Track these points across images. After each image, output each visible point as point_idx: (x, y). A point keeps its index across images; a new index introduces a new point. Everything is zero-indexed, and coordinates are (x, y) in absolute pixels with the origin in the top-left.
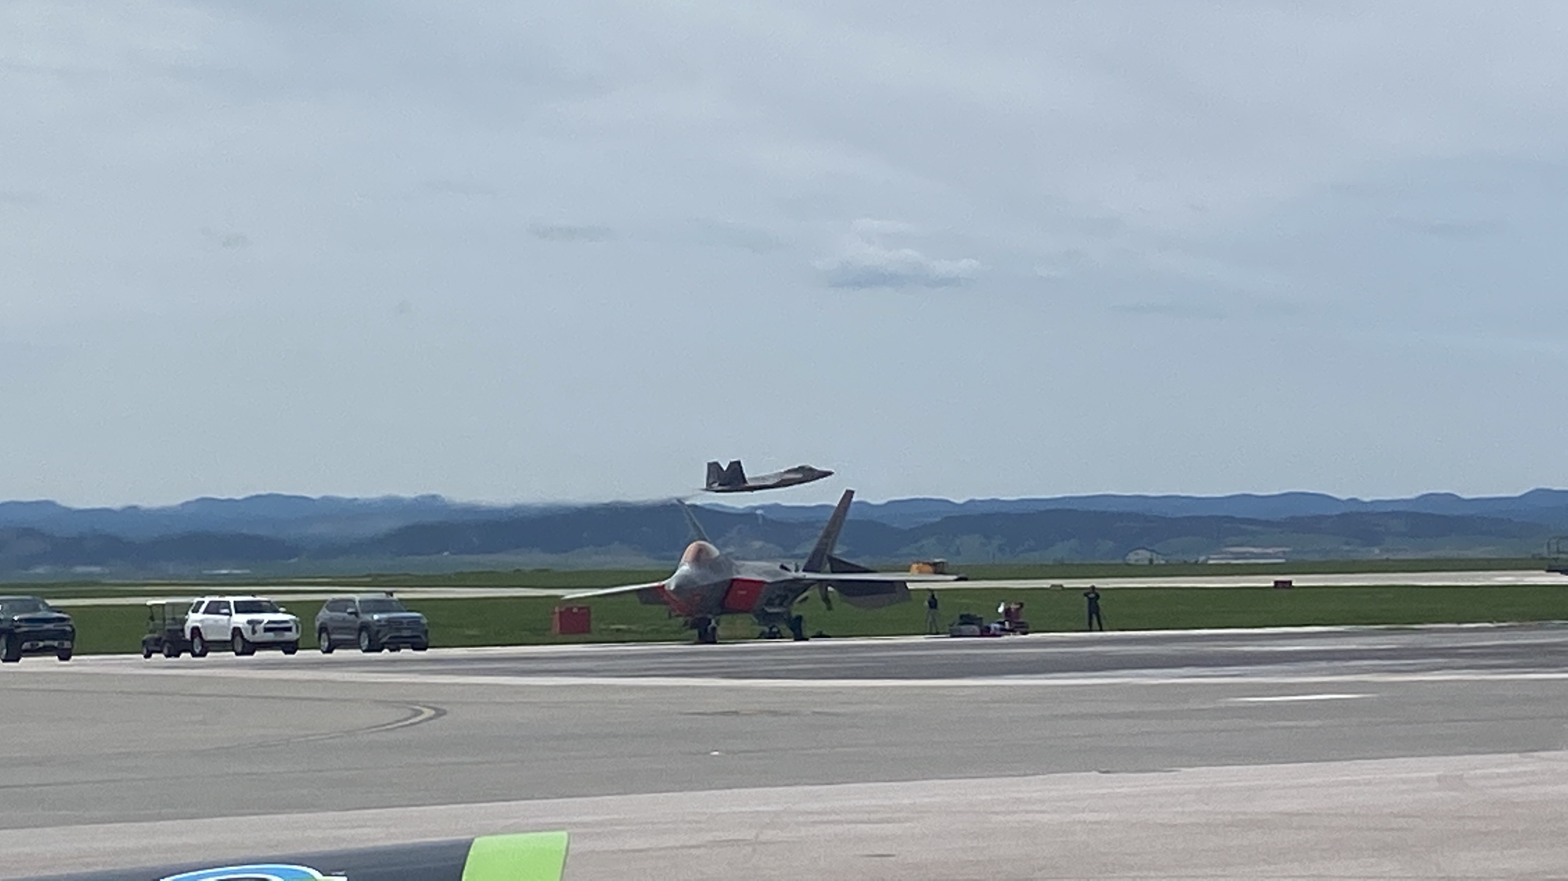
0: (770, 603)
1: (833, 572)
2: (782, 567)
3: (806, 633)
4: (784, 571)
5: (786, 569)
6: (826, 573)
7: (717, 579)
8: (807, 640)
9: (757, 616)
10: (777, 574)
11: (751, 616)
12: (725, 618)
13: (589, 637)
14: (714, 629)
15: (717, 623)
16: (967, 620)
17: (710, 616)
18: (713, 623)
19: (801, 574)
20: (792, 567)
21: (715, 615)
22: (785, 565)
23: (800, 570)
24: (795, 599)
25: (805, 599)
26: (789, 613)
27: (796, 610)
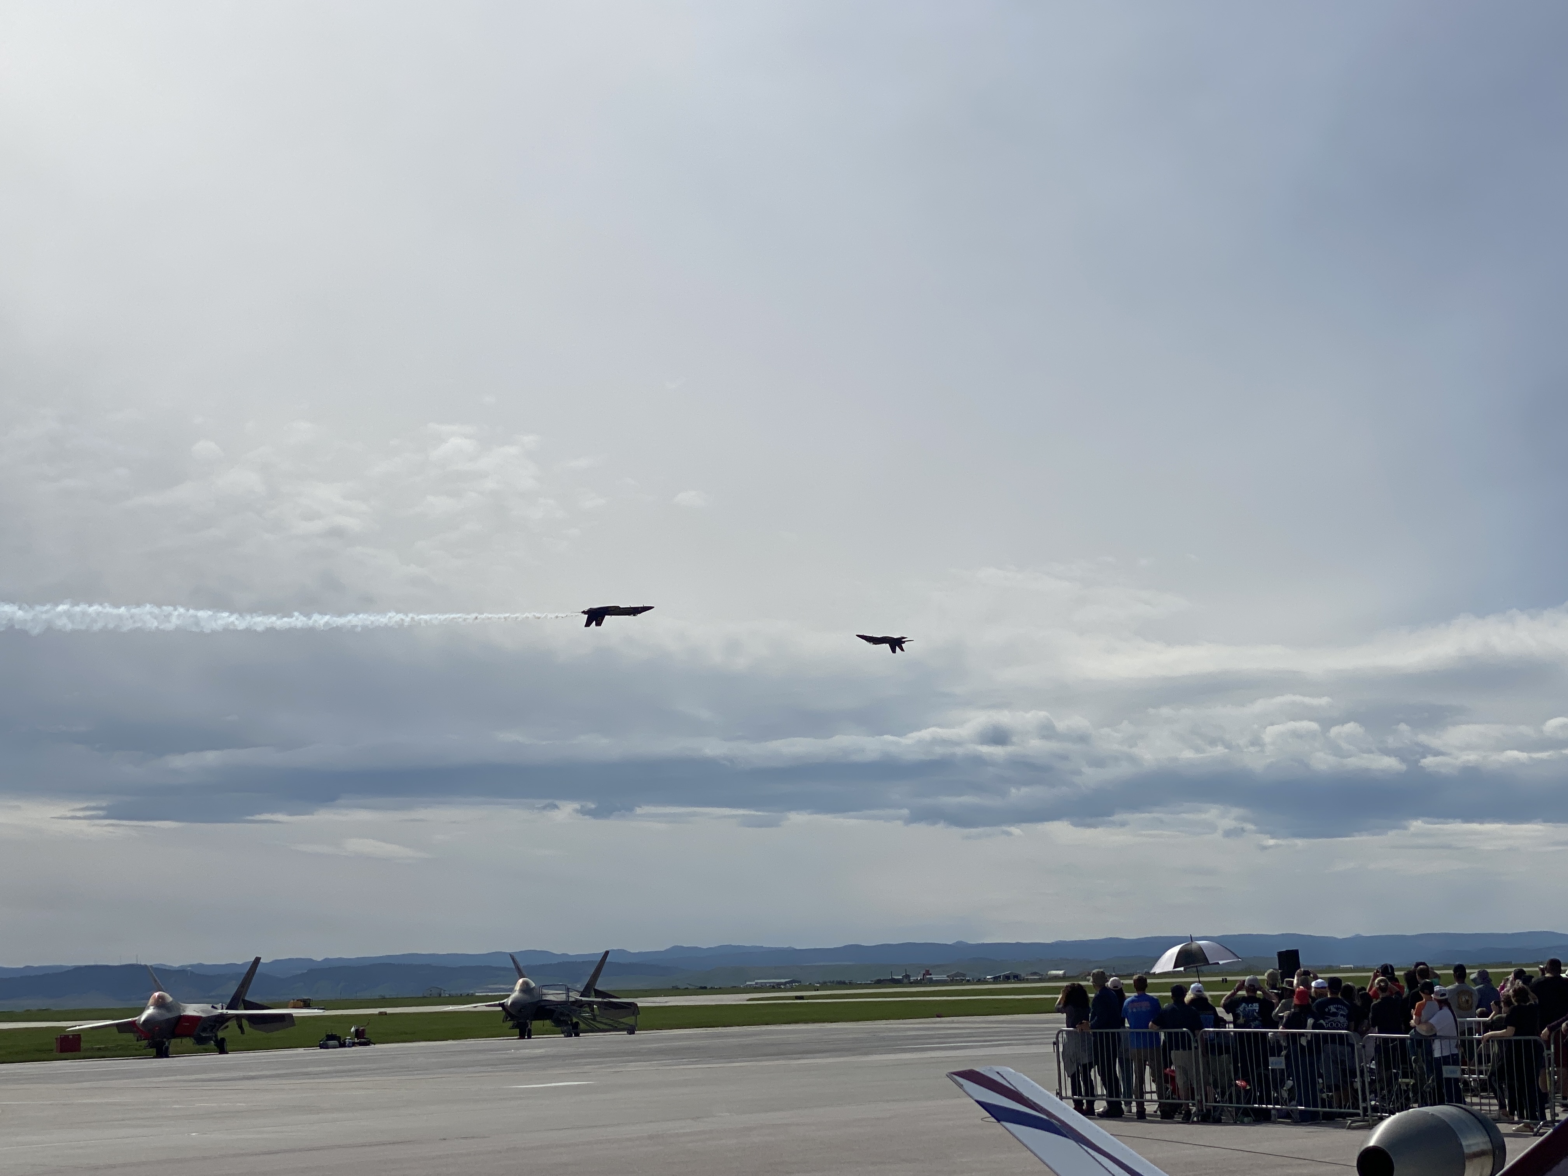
0: (204, 1030)
1: (246, 1009)
2: (213, 1007)
3: (227, 1048)
4: (213, 1009)
5: (216, 1008)
6: (241, 1010)
7: (169, 1015)
8: (227, 1053)
9: (195, 1039)
10: (209, 1012)
11: (192, 1038)
12: (173, 1041)
14: (167, 1048)
15: (169, 1044)
16: (331, 1037)
17: (165, 1040)
18: (167, 1043)
19: (225, 1011)
20: (219, 1006)
21: (168, 1039)
22: (215, 1006)
23: (224, 1008)
24: (220, 1027)
25: (227, 1027)
26: (216, 1036)
27: (220, 1034)
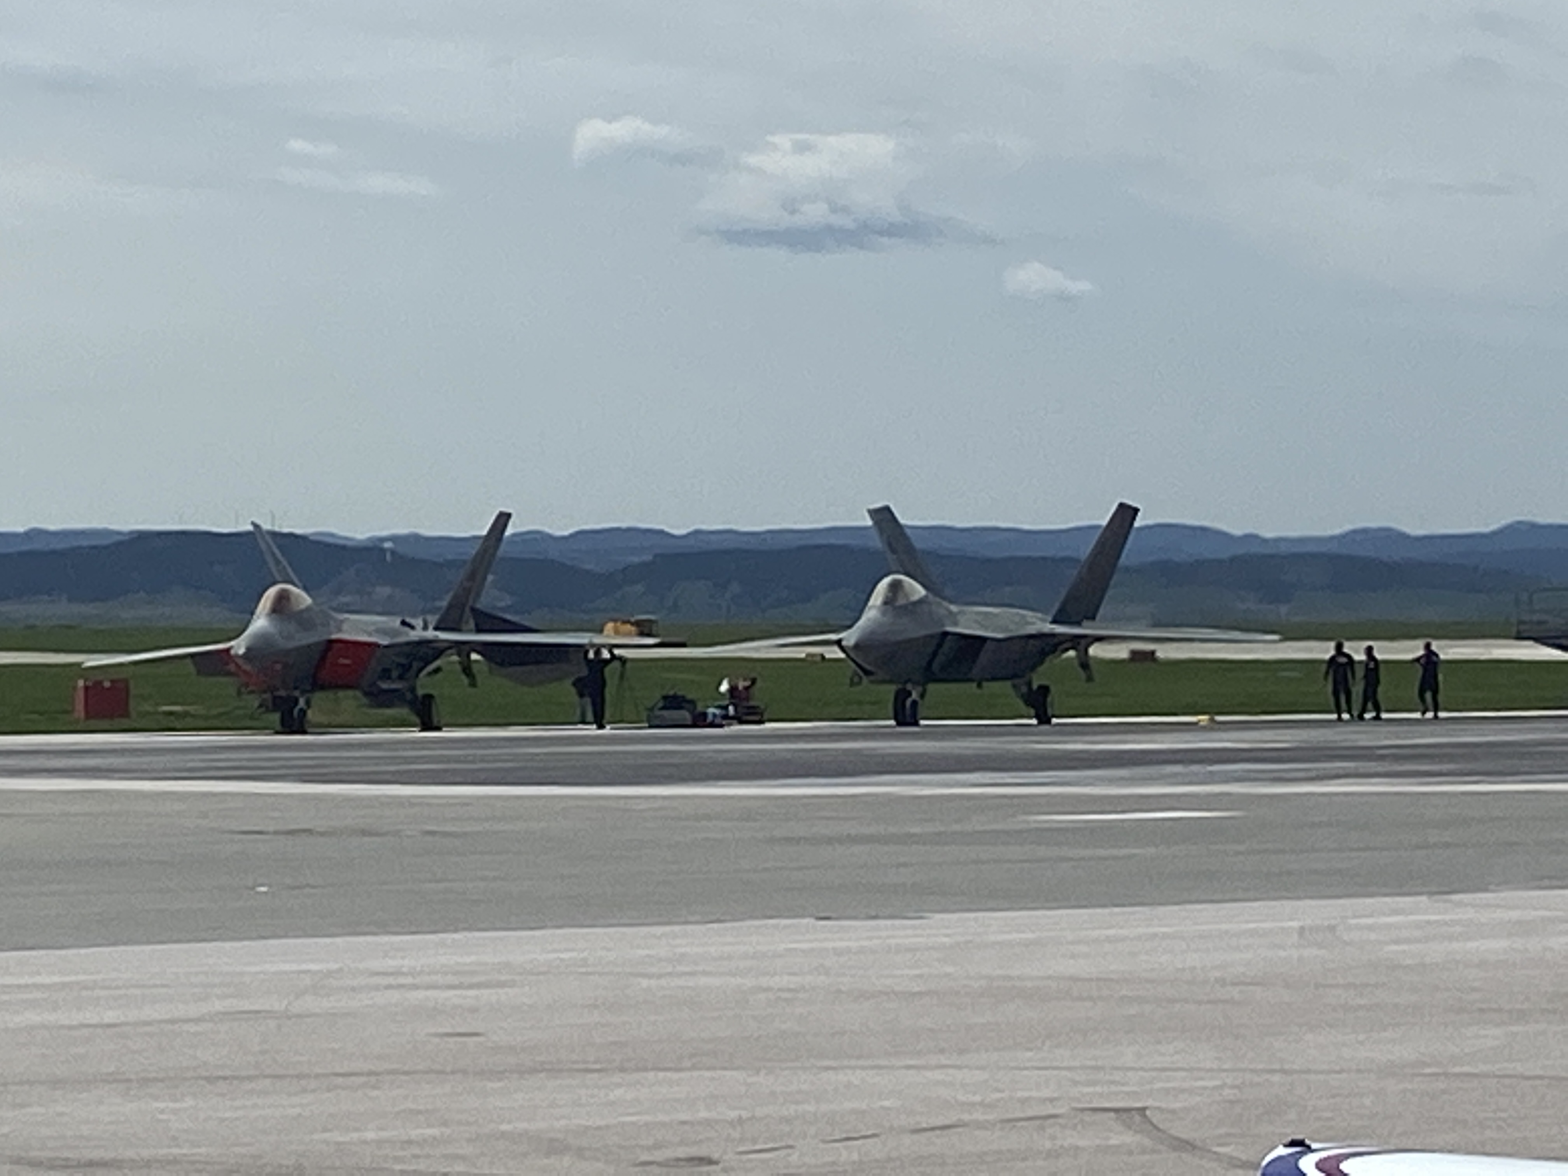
0: (386, 674)
1: (479, 630)
2: (404, 623)
3: (439, 719)
4: (407, 629)
5: (412, 627)
6: (469, 631)
7: (304, 639)
8: (438, 729)
9: (366, 694)
10: (394, 633)
11: (358, 693)
12: (318, 697)
13: (125, 723)
14: (303, 712)
15: (308, 703)
16: (673, 702)
17: (297, 693)
18: (302, 703)
19: (431, 634)
20: (418, 622)
21: (303, 692)
22: (408, 620)
23: (431, 627)
24: (421, 670)
25: (437, 670)
26: (413, 690)
27: (424, 685)
